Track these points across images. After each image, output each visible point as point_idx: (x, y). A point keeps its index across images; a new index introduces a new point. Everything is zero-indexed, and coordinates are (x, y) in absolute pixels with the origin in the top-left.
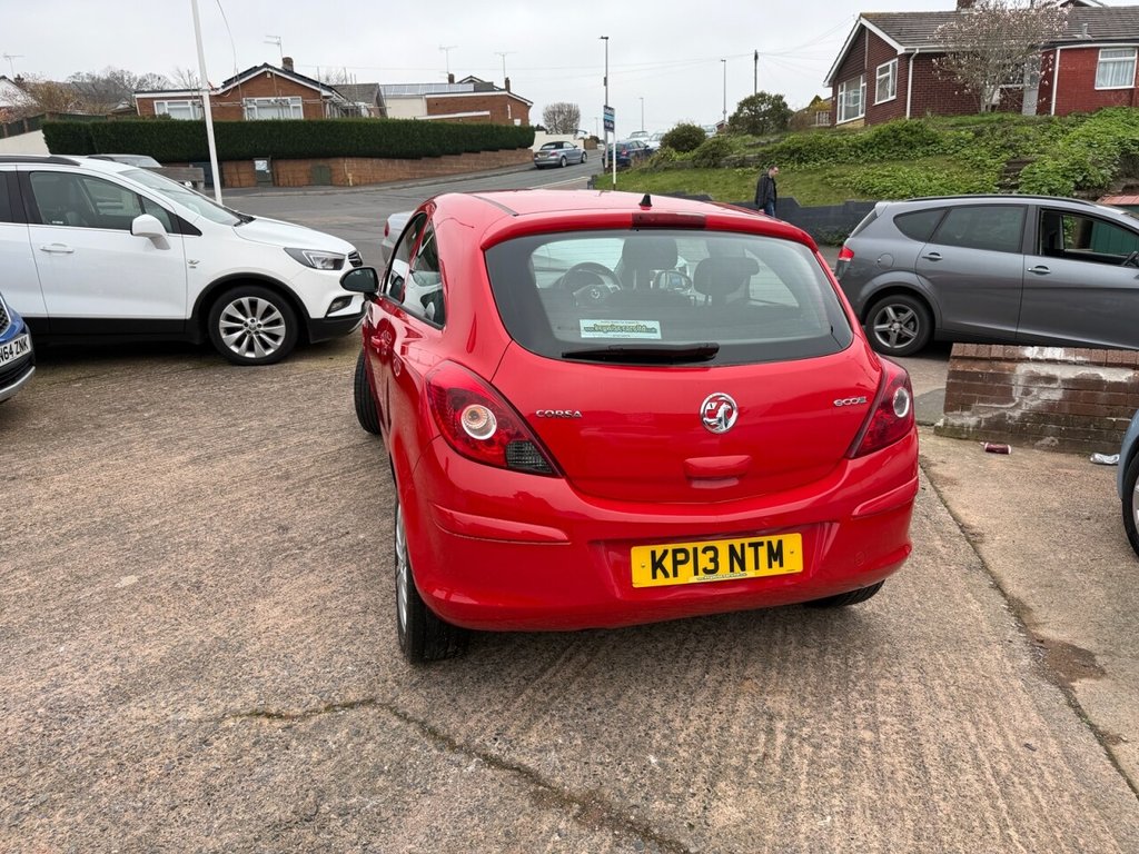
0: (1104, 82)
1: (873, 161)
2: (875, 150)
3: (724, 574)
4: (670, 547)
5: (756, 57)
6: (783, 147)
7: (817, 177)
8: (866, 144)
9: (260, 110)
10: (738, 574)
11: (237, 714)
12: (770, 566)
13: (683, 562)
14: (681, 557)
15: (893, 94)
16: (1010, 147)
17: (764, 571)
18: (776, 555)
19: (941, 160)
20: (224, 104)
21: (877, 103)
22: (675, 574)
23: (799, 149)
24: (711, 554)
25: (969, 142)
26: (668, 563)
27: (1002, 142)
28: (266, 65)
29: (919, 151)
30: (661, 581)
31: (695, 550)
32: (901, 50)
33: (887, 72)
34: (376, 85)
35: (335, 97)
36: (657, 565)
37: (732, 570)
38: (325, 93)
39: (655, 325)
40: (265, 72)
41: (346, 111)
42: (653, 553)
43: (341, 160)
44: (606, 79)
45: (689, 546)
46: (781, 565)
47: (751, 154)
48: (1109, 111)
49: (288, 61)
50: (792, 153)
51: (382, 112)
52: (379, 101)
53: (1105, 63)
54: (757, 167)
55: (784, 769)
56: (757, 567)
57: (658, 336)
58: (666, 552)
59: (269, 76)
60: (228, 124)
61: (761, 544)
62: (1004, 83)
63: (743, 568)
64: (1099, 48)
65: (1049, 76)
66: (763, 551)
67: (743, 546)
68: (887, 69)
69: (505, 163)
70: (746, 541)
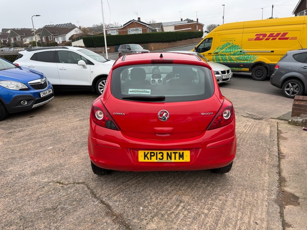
3: (165, 160)
4: (150, 151)
9: (132, 31)
10: (169, 160)
11: (54, 182)
12: (179, 159)
13: (154, 156)
14: (152, 154)
17: (177, 160)
18: (181, 156)
20: (123, 30)
22: (151, 159)
24: (161, 154)
26: (149, 156)
28: (133, 20)
30: (146, 160)
31: (157, 153)
34: (161, 23)
35: (150, 27)
36: (145, 156)
37: (167, 159)
38: (148, 26)
39: (150, 90)
40: (133, 22)
41: (153, 30)
42: (145, 153)
43: (150, 44)
44: (223, 17)
45: (155, 152)
46: (183, 159)
49: (139, 18)
51: (163, 30)
52: (162, 27)
55: (176, 217)
56: (175, 159)
57: (149, 94)
58: (148, 153)
59: (134, 23)
60: (123, 36)
61: (177, 153)
63: (171, 159)
66: (177, 155)
67: (171, 153)
69: (194, 42)
70: (172, 152)
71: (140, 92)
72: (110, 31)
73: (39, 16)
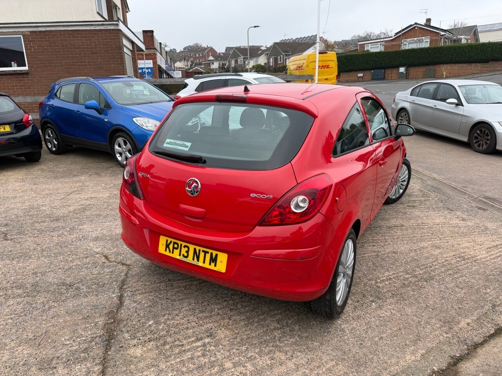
3: (190, 260)
9: (409, 45)
10: (195, 262)
12: (210, 264)
13: (177, 249)
14: (176, 246)
18: (214, 260)
20: (393, 43)
22: (173, 253)
24: (186, 249)
26: (171, 246)
28: (416, 24)
30: (167, 253)
31: (181, 245)
34: (476, 26)
35: (447, 34)
36: (167, 246)
37: (193, 259)
38: (442, 33)
39: (189, 144)
40: (415, 27)
41: (455, 41)
42: (167, 240)
43: (441, 65)
45: (180, 243)
46: (215, 266)
49: (429, 20)
51: (477, 39)
52: (476, 34)
56: (204, 262)
57: (187, 149)
58: (171, 242)
59: (416, 28)
60: (393, 52)
61: (208, 253)
63: (198, 260)
66: (208, 256)
67: (200, 250)
70: (202, 249)
71: (177, 145)
72: (370, 45)
73: (258, 27)
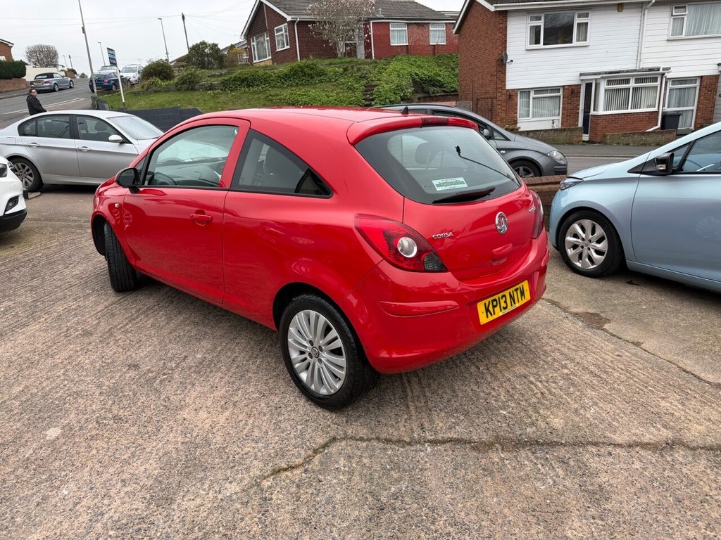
0: (395, 42)
1: (292, 86)
2: (292, 79)
3: (510, 308)
4: (491, 299)
5: (183, 18)
6: (235, 77)
7: (262, 96)
8: (286, 75)
10: (514, 307)
12: (522, 299)
13: (496, 306)
14: (495, 303)
15: (287, 45)
16: (364, 77)
17: (520, 303)
18: (522, 293)
19: (328, 84)
21: (278, 50)
22: (494, 313)
23: (246, 79)
24: (504, 299)
25: (341, 74)
26: (491, 308)
27: (359, 74)
29: (317, 79)
30: (490, 318)
31: (499, 298)
32: (289, 18)
33: (281, 32)
36: (487, 310)
37: (512, 305)
39: (461, 179)
42: (485, 304)
44: (83, 28)
46: (525, 298)
47: (216, 81)
48: (400, 57)
50: (242, 81)
53: (393, 31)
54: (222, 90)
56: (518, 301)
57: (465, 185)
58: (489, 303)
61: (518, 289)
62: (348, 40)
63: (515, 303)
64: (389, 23)
65: (369, 37)
66: (519, 293)
67: (513, 292)
68: (281, 30)
70: (513, 289)
71: (451, 184)
